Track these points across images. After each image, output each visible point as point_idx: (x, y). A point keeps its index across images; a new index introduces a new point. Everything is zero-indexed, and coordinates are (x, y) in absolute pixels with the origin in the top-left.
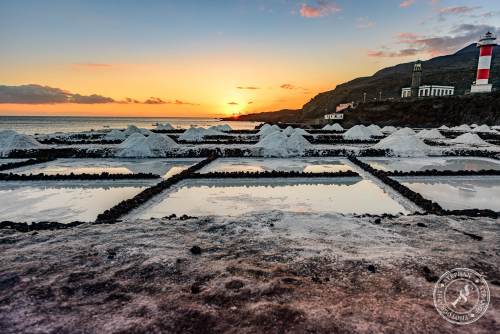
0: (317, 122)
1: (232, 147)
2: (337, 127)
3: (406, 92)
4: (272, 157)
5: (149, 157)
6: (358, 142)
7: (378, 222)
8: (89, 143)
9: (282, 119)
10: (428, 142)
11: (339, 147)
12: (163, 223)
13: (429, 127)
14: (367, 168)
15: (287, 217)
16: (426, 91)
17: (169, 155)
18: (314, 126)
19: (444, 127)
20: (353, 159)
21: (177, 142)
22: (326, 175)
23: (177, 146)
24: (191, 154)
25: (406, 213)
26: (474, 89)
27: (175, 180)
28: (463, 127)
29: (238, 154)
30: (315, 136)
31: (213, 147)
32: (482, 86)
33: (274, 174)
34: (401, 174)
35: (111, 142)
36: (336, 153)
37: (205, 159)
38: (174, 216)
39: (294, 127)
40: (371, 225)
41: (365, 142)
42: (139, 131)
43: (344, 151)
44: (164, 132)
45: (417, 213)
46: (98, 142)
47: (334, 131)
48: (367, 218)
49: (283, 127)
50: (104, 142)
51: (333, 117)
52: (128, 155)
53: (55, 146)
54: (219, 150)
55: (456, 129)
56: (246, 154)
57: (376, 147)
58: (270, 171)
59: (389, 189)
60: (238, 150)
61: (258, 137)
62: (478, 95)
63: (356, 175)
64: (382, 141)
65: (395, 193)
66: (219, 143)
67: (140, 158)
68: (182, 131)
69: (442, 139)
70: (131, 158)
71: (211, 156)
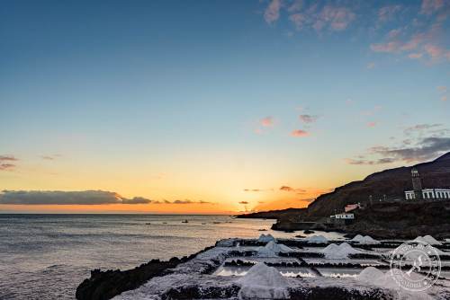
3: (410, 195)
16: (430, 194)
51: (344, 216)
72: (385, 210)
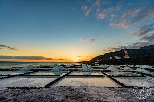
0: (94, 64)
1: (76, 69)
2: (98, 65)
4: (85, 71)
6: (103, 68)
7: (111, 89)
9: (86, 63)
10: (118, 69)
11: (99, 69)
12: (59, 88)
13: (118, 65)
14: (106, 74)
15: (89, 87)
16: (115, 58)
17: (63, 71)
18: (93, 64)
19: (121, 65)
20: (102, 72)
22: (97, 76)
23: (64, 68)
24: (67, 70)
25: (117, 87)
26: (125, 57)
27: (63, 76)
28: (125, 65)
29: (77, 71)
30: (93, 67)
31: (72, 69)
32: (126, 57)
33: (85, 76)
34: (114, 76)
35: (51, 68)
36: (98, 71)
38: (62, 86)
39: (89, 65)
40: (109, 90)
41: (104, 68)
42: (57, 65)
43: (100, 70)
44: (62, 65)
45: (120, 87)
46: (48, 68)
47: (97, 66)
48: (108, 88)
49: (86, 64)
50: (50, 68)
51: (97, 63)
52: (54, 71)
53: (40, 68)
55: (123, 66)
57: (107, 69)
59: (112, 80)
61: (81, 67)
62: (126, 59)
63: (103, 76)
64: (108, 68)
65: (113, 81)
67: (56, 71)
68: (66, 65)
69: (121, 68)
71: (71, 71)
72: (105, 61)
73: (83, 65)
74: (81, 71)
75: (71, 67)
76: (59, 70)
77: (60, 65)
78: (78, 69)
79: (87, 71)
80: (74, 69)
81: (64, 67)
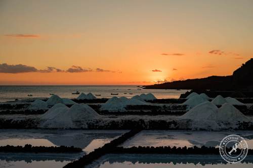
1: (157, 118)
4: (201, 130)
5: (71, 129)
8: (13, 113)
9: (210, 86)
17: (91, 127)
18: (247, 95)
21: (99, 112)
23: (98, 117)
24: (114, 126)
27: (98, 154)
29: (161, 127)
31: (137, 118)
33: (204, 151)
35: (34, 112)
37: (128, 131)
39: (225, 96)
42: (61, 101)
44: (85, 101)
46: (22, 113)
49: (212, 95)
50: (28, 112)
52: (50, 126)
54: (142, 121)
56: (172, 126)
58: (199, 146)
60: (163, 122)
61: (185, 107)
66: (142, 114)
67: (62, 129)
68: (104, 101)
70: (53, 129)
71: (135, 128)
73: (193, 97)
74: (185, 129)
75: (132, 109)
76: (73, 126)
77: (75, 100)
78: (167, 118)
79: (215, 126)
80: (147, 118)
81: (96, 108)
